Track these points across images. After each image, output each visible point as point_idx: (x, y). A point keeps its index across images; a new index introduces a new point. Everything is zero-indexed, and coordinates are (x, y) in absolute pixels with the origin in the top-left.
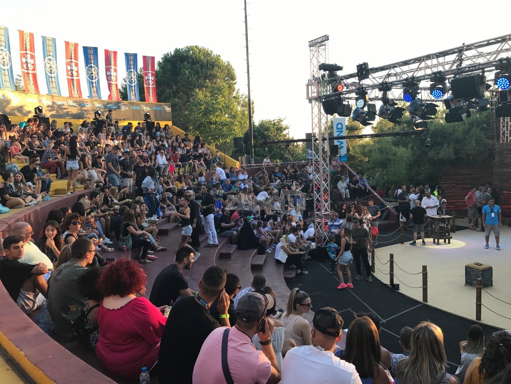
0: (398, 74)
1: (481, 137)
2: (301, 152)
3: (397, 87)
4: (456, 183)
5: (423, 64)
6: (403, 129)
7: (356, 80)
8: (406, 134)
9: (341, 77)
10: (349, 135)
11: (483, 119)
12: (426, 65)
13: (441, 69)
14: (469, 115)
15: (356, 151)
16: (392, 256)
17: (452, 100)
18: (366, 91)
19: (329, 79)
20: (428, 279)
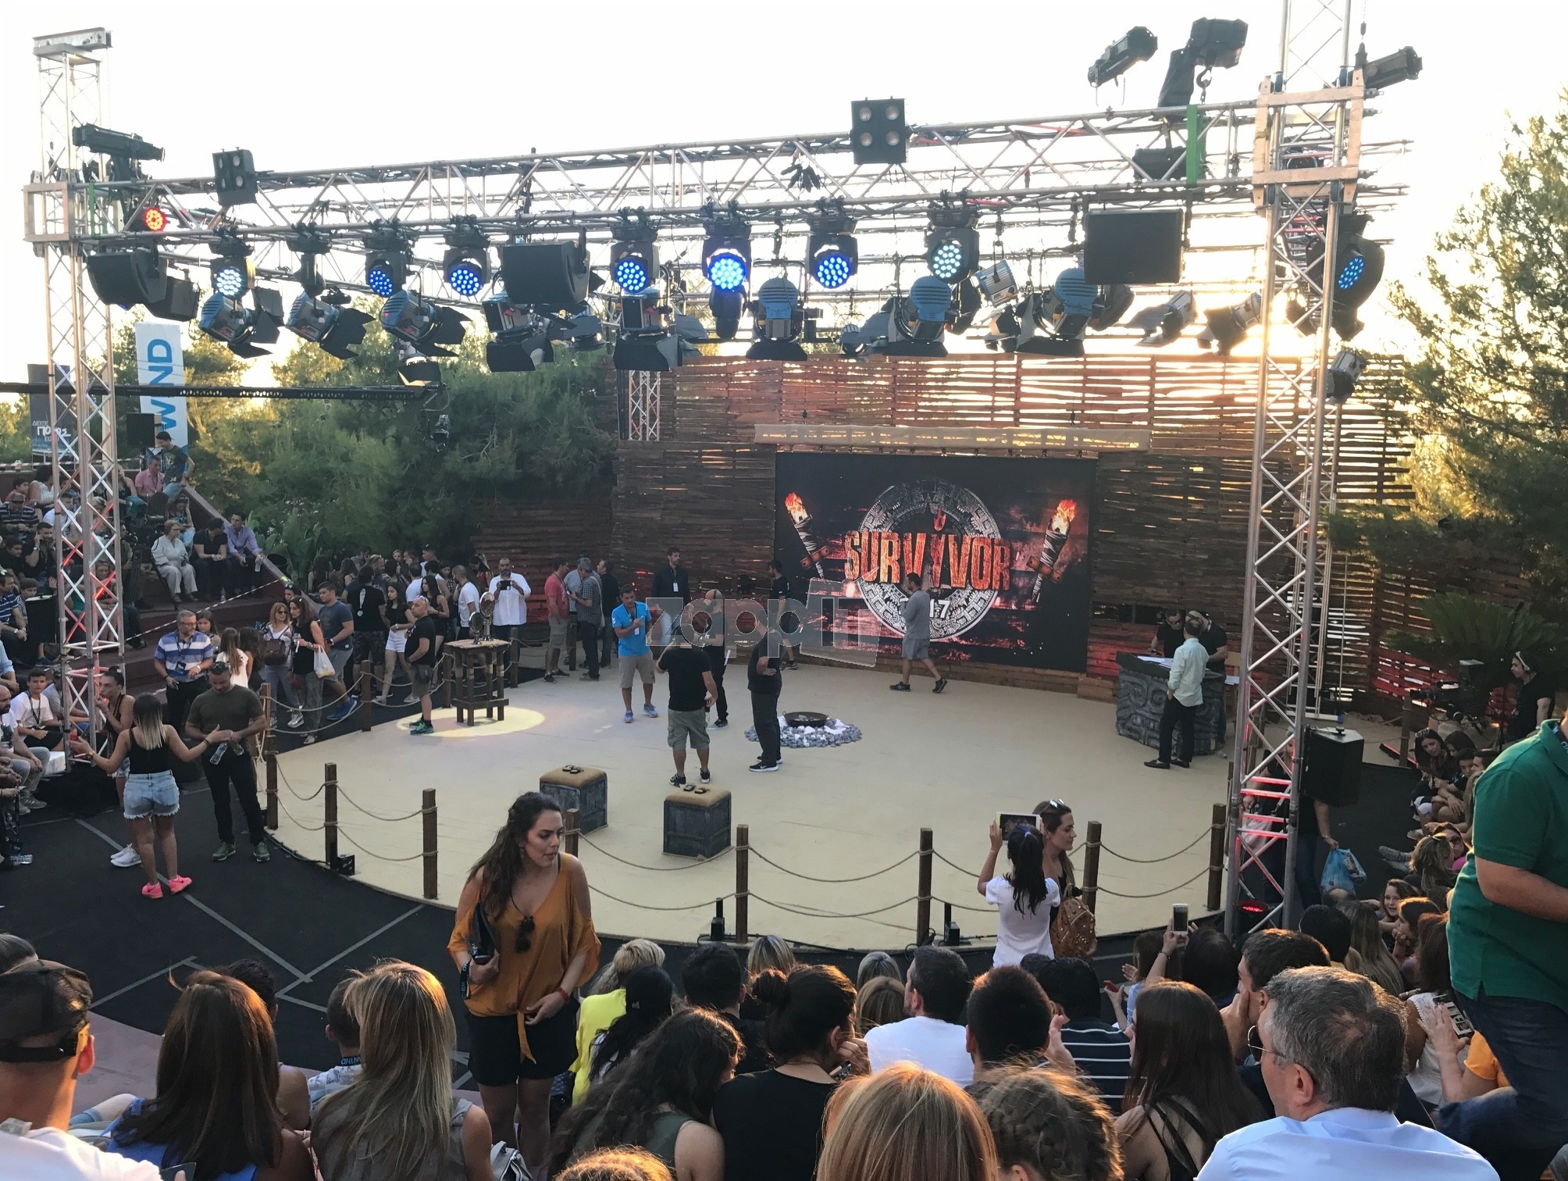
0: (352, 209)
1: (582, 423)
2: (15, 431)
3: (350, 248)
4: (519, 547)
5: (424, 190)
6: (369, 381)
7: (210, 201)
8: (379, 397)
9: (158, 183)
10: (195, 383)
11: (589, 372)
12: (434, 194)
13: (473, 210)
14: (548, 356)
15: (220, 438)
16: (331, 771)
17: (505, 306)
18: (247, 244)
19: (112, 183)
20: (440, 830)
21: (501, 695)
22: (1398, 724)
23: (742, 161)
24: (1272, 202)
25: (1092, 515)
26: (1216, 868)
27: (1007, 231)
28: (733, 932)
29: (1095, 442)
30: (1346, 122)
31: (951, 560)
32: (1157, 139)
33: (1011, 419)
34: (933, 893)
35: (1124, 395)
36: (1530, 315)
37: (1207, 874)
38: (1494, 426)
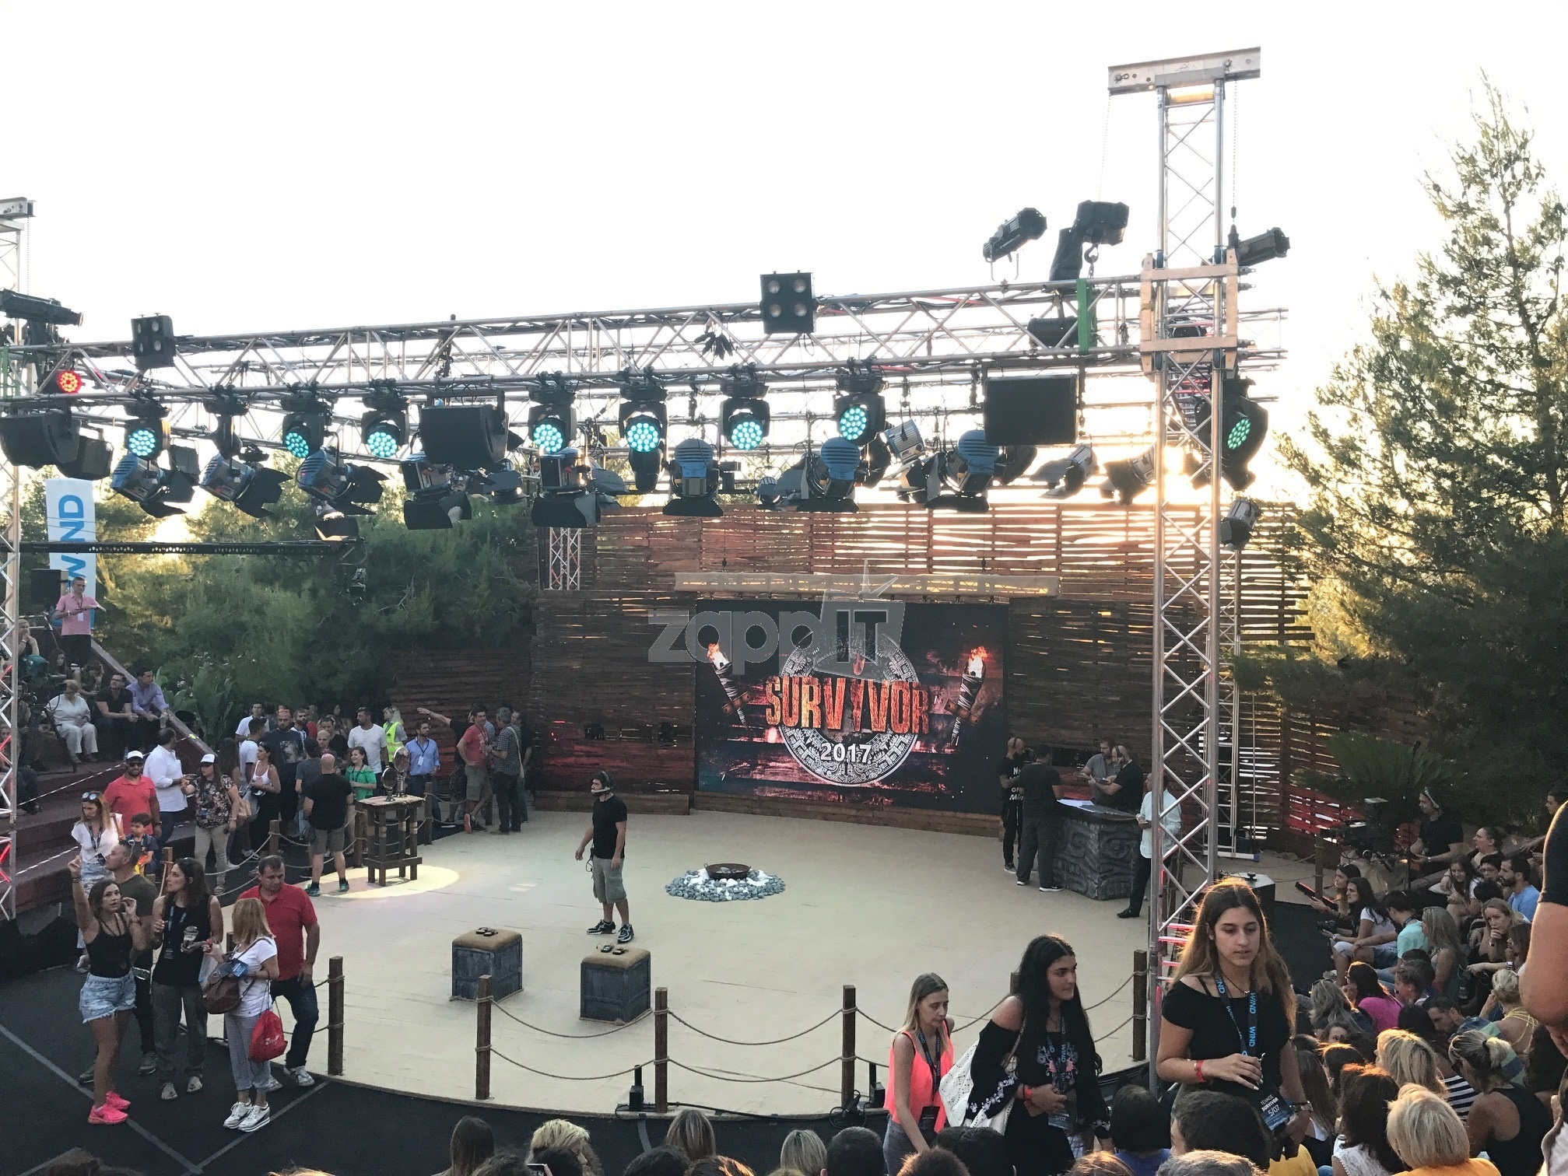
0: (272, 369)
1: (502, 573)
3: (269, 407)
4: (436, 699)
5: (343, 352)
6: (287, 534)
7: (128, 363)
8: (295, 551)
9: (75, 346)
10: (101, 538)
11: (509, 523)
12: (353, 356)
13: (393, 373)
15: (129, 593)
17: (422, 465)
18: (163, 405)
19: (28, 347)
20: (347, 999)
21: (414, 853)
22: (1311, 861)
23: (657, 328)
24: (1160, 368)
25: (1005, 658)
26: (1140, 1017)
27: (912, 390)
28: (653, 1102)
29: (1006, 588)
30: (1223, 295)
31: (871, 704)
32: (1051, 309)
33: (925, 566)
34: (857, 1053)
35: (1032, 542)
36: (1407, 465)
37: (1131, 1024)
38: (1383, 571)
